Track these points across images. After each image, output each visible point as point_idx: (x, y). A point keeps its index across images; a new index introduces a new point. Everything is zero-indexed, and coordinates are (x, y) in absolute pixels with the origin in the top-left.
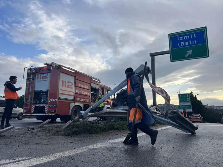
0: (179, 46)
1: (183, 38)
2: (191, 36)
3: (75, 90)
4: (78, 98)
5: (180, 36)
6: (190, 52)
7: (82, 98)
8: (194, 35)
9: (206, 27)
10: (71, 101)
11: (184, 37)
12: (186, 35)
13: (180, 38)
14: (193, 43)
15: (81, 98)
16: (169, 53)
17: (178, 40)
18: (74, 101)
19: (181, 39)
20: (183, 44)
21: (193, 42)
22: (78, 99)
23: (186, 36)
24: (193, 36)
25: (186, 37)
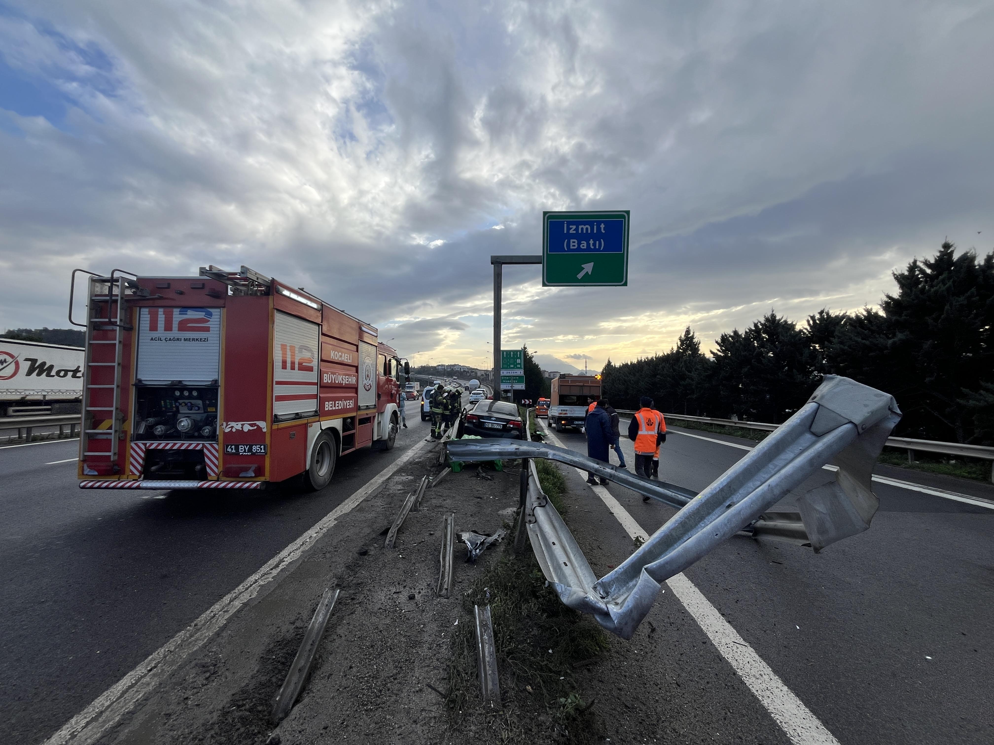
0: (566, 250)
1: (577, 229)
2: (595, 227)
3: (320, 374)
4: (329, 399)
5: (569, 223)
6: (588, 268)
7: (340, 399)
8: (602, 226)
9: (628, 212)
10: (311, 420)
11: (580, 227)
12: (585, 223)
13: (569, 229)
14: (597, 247)
15: (334, 399)
16: (540, 263)
17: (565, 232)
18: (320, 414)
19: (571, 231)
20: (576, 244)
21: (597, 242)
22: (328, 406)
23: (583, 226)
24: (599, 229)
25: (585, 227)
